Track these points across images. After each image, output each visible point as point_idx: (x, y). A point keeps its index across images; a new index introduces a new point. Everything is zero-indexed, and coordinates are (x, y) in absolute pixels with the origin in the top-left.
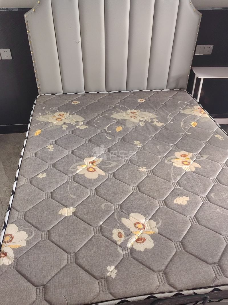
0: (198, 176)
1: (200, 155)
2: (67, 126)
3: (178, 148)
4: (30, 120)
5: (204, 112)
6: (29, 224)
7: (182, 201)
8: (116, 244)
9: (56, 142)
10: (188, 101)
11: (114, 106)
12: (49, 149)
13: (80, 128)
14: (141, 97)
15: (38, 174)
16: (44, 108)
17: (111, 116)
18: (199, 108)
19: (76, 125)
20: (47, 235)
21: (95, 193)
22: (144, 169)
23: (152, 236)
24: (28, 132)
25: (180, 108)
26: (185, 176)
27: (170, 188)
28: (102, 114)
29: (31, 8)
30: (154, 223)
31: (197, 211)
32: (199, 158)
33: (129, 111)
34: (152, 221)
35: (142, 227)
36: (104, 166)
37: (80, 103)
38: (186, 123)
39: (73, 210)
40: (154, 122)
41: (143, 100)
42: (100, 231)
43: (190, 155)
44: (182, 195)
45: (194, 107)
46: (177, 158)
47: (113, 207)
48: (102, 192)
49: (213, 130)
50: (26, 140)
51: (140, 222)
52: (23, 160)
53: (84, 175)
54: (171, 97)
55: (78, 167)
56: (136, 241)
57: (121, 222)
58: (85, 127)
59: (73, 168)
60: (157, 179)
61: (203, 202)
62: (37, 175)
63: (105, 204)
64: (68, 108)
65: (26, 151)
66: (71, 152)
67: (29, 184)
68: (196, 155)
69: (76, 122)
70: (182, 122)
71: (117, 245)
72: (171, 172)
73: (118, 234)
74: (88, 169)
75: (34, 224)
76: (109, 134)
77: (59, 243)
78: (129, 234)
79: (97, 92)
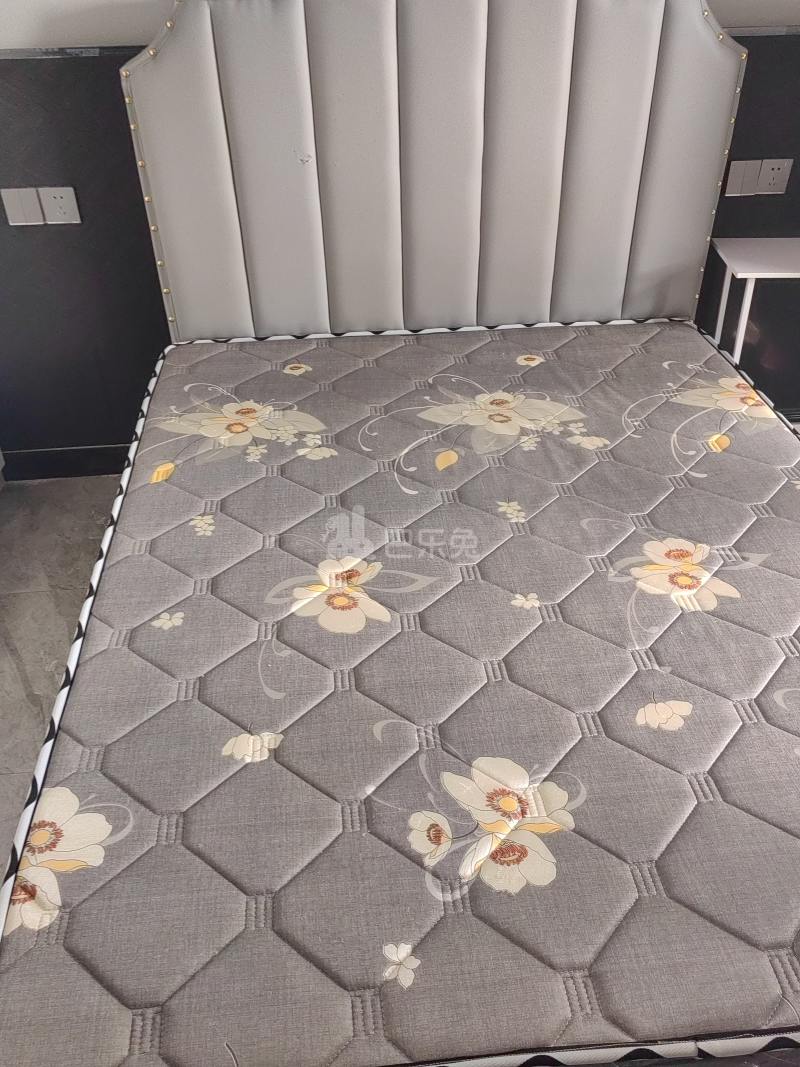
0: (727, 627)
1: (738, 551)
2: (262, 449)
3: (658, 525)
4: (139, 430)
5: (759, 398)
6: (119, 790)
7: (665, 715)
8: (421, 864)
9: (223, 506)
10: (697, 361)
11: (430, 380)
12: (197, 530)
13: (308, 457)
14: (528, 350)
15: (157, 617)
16: (186, 388)
17: (419, 415)
18: (738, 386)
19: (295, 446)
20: (176, 828)
21: (353, 682)
22: (532, 602)
23: (553, 841)
24: (128, 471)
25: (669, 384)
26: (679, 628)
27: (622, 671)
28: (387, 409)
29: (143, 47)
30: (559, 795)
31: (722, 754)
32: (735, 563)
33: (484, 398)
34: (551, 786)
35: (515, 807)
36: (387, 591)
37: (311, 369)
38: (687, 436)
39: (273, 741)
40: (571, 434)
41: (534, 359)
42: (365, 818)
43: (702, 551)
44: (666, 694)
45: (723, 381)
46: (651, 563)
47: (416, 736)
48: (378, 680)
49: (789, 463)
50: (120, 498)
51: (508, 789)
52: (107, 565)
53: (315, 618)
54: (637, 346)
55: (297, 592)
56: (494, 856)
57: (439, 785)
58: (327, 453)
59: (278, 596)
60: (575, 637)
61: (743, 720)
62: (151, 620)
63: (385, 722)
64: (269, 389)
65: (120, 536)
66: (273, 539)
67: (126, 650)
68: (723, 553)
69: (295, 435)
70: (675, 435)
71: (425, 868)
72: (630, 612)
73: (429, 830)
74: (330, 600)
75: (136, 790)
76: (412, 477)
77: (217, 858)
78: (467, 831)
79: (373, 332)
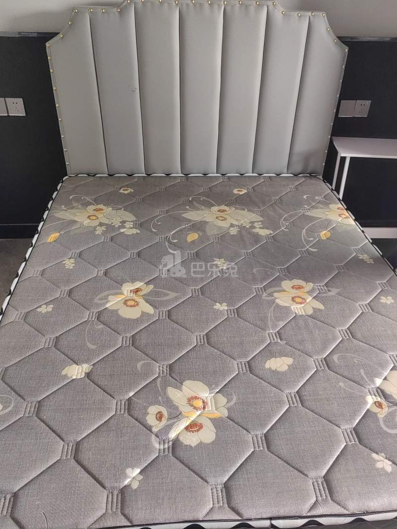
0: (316, 323)
1: (327, 287)
2: (104, 228)
3: (290, 273)
4: (45, 217)
5: (348, 215)
6: (9, 389)
7: (279, 364)
8: (150, 431)
9: (80, 255)
10: (321, 195)
11: (190, 199)
12: (66, 265)
13: (125, 233)
14: (241, 186)
15: (40, 307)
16: (71, 197)
17: (183, 215)
18: (338, 208)
19: (120, 227)
20: (34, 408)
21: (131, 342)
22: (222, 307)
23: (216, 422)
24: (36, 236)
25: (306, 206)
26: (293, 323)
27: (263, 341)
28: (167, 211)
30: (222, 400)
31: (304, 384)
32: (324, 293)
33: (215, 209)
34: (220, 395)
35: (200, 404)
36: (154, 299)
37: (133, 191)
38: (311, 231)
39: (87, 369)
40: (255, 228)
41: (242, 191)
42: (127, 407)
43: (310, 286)
44: (282, 354)
45: (331, 206)
46: (284, 291)
47: (158, 369)
48: (143, 342)
49: (358, 246)
50: (31, 248)
51: (198, 396)
52: (20, 280)
53: (117, 311)
54: (293, 187)
55: (110, 298)
56: (187, 428)
57: (165, 394)
58: (135, 231)
59: (101, 299)
60: (242, 324)
61: (317, 368)
62: (37, 308)
63: (144, 362)
64: (113, 200)
65: (28, 267)
66: (102, 272)
67: (23, 321)
68: (319, 287)
69: (121, 222)
70: (304, 230)
71: (152, 433)
72: (270, 314)
73: (157, 414)
74: (125, 302)
75: (17, 389)
76: (175, 244)
77: (51, 424)
78: (176, 415)
79: (166, 175)
